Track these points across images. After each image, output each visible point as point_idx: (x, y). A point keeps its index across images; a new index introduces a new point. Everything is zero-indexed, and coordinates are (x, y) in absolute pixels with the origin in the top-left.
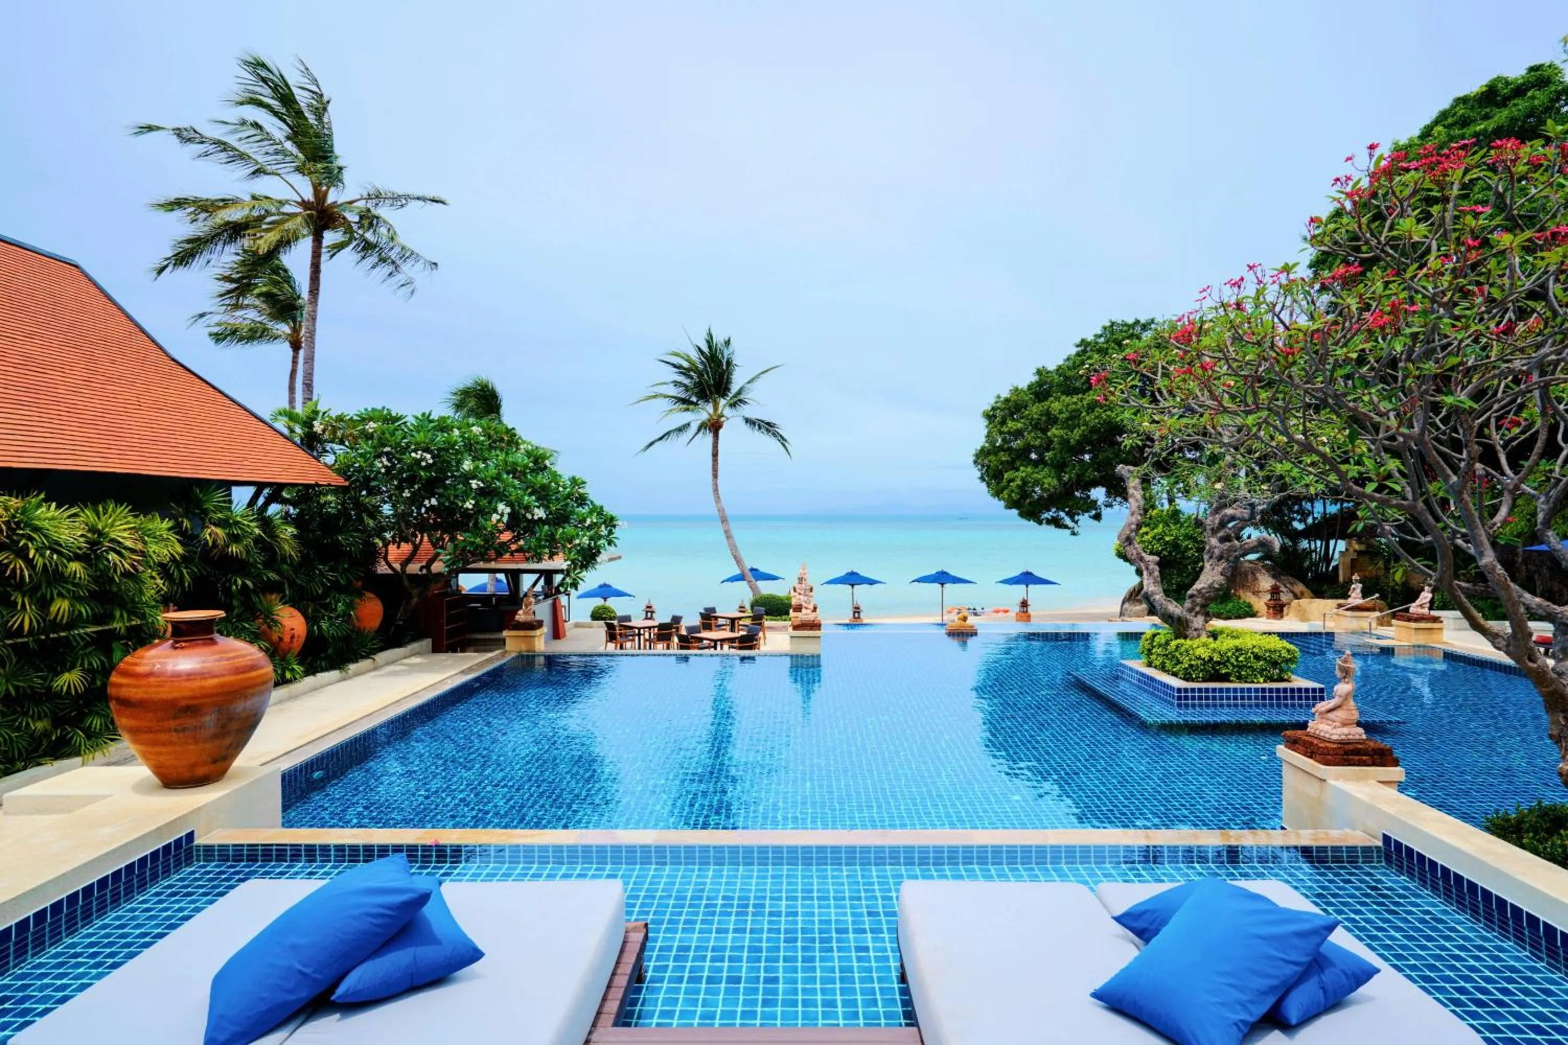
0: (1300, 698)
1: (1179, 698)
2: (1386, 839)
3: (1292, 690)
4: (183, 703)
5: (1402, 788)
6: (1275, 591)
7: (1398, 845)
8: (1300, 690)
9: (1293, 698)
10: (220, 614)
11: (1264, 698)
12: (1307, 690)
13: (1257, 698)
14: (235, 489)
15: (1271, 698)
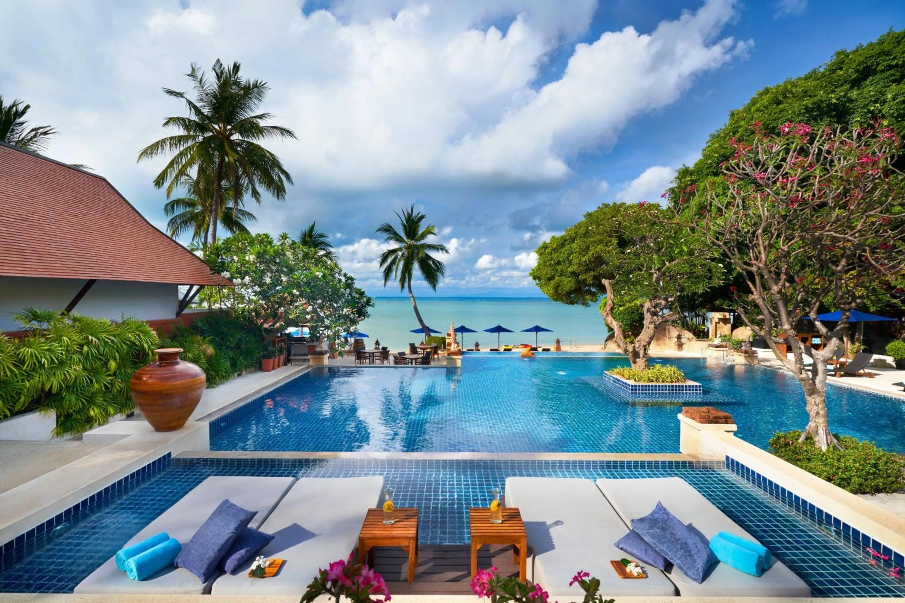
0: (690, 390)
1: (632, 390)
2: (727, 458)
3: (686, 386)
4: (165, 392)
5: (735, 434)
6: (679, 337)
7: (733, 460)
8: (690, 386)
9: (686, 390)
10: (181, 350)
11: (673, 390)
12: (693, 386)
13: (669, 390)
14: (179, 287)
15: (676, 390)
